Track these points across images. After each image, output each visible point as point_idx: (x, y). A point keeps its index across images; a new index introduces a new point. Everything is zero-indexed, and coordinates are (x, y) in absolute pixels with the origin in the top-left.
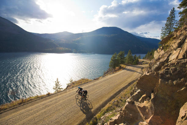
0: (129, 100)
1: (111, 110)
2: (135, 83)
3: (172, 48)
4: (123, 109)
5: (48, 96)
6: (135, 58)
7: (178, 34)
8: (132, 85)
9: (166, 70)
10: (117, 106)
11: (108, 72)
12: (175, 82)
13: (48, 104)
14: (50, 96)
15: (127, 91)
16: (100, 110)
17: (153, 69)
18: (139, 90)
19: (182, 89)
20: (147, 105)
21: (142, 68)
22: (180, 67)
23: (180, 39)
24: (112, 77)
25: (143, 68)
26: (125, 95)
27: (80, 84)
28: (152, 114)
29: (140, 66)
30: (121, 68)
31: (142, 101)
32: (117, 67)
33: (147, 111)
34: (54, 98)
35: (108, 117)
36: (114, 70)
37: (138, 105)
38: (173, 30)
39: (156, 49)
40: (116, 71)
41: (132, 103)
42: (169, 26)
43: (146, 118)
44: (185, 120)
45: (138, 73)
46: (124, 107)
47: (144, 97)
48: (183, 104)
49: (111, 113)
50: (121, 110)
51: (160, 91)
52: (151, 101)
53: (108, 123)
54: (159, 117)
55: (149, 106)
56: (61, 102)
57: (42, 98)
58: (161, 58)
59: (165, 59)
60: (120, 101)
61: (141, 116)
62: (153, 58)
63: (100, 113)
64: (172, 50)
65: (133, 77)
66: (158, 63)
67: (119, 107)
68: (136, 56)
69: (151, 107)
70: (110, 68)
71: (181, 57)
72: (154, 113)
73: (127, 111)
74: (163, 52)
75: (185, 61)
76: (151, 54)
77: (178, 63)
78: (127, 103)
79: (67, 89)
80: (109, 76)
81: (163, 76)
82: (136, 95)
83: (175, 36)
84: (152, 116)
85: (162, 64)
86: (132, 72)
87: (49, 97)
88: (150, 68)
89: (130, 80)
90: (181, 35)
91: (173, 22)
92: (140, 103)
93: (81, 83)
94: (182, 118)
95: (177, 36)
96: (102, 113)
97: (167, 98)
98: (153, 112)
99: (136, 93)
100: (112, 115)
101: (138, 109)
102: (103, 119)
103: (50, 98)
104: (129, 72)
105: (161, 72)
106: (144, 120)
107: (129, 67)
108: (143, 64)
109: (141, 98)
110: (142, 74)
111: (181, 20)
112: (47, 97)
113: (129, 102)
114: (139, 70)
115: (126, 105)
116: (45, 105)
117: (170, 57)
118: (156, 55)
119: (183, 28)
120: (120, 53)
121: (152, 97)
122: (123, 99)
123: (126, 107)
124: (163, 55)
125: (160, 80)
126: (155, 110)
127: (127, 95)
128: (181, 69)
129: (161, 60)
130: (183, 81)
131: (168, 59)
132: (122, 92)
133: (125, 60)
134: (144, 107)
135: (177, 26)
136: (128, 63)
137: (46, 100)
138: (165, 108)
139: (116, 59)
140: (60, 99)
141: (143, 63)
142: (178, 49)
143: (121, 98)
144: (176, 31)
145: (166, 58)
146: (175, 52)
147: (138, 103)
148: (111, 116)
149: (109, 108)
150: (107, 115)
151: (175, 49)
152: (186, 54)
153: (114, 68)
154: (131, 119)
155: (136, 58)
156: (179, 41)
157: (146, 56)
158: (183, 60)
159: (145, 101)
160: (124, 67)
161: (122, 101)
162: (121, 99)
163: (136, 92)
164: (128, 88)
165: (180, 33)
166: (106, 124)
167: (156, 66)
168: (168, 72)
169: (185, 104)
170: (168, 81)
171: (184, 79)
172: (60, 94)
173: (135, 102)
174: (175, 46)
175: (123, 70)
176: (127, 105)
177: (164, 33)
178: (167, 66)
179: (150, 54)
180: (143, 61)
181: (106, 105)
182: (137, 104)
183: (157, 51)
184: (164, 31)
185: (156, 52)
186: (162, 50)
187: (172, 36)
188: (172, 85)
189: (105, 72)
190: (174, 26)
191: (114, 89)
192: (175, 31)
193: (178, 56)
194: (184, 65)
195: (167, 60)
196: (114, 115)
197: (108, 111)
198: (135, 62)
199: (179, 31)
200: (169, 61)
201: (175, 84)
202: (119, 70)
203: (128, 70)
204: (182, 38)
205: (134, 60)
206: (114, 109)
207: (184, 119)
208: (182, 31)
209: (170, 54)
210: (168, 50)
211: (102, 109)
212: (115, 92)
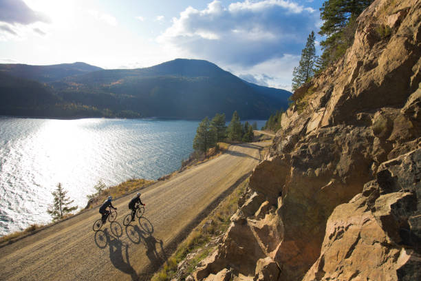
0: (235, 217)
1: (201, 244)
2: (248, 180)
3: (312, 108)
4: (225, 238)
5: (30, 233)
6: (246, 127)
7: (320, 81)
8: (241, 186)
9: (302, 148)
10: (213, 232)
11: (190, 160)
12: (317, 172)
13: (32, 255)
14: (39, 234)
15: (232, 199)
16: (175, 248)
17: (279, 149)
18: (255, 194)
19: (330, 183)
20: (270, 223)
21: (261, 149)
22: (325, 142)
23: (324, 92)
24: (201, 170)
25: (263, 148)
26: (229, 207)
27: (124, 192)
28: (281, 238)
29: (257, 144)
30: (219, 151)
31: (262, 216)
32: (210, 149)
33: (271, 234)
34: (52, 237)
35: (194, 262)
36: (204, 156)
37: (254, 225)
38: (312, 74)
39: (285, 111)
40: (208, 157)
41: (242, 223)
42: (305, 65)
43: (270, 250)
44: (336, 239)
45: (253, 160)
46: (227, 234)
47: (265, 206)
48: (332, 211)
49: (199, 250)
50: (221, 241)
51: (293, 191)
52: (278, 213)
53: (195, 274)
54: (293, 242)
55: (275, 225)
56: (71, 244)
57: (11, 243)
58: (294, 127)
59: (300, 130)
60: (219, 222)
61: (260, 247)
62: (280, 127)
63: (174, 255)
64: (311, 112)
65: (243, 168)
66: (288, 137)
67: (217, 234)
68: (247, 123)
69: (278, 226)
70: (195, 152)
71: (325, 123)
72: (285, 236)
73: (233, 242)
74: (296, 115)
75: (333, 131)
76: (276, 120)
77: (321, 135)
78: (233, 224)
79: (90, 208)
80: (193, 170)
81: (297, 161)
82: (250, 203)
83: (315, 86)
84: (280, 244)
85: (296, 138)
86: (242, 158)
87: (33, 237)
88: (275, 147)
89: (237, 175)
90: (324, 83)
91: (312, 60)
92: (258, 220)
93: (127, 190)
94: (330, 238)
95: (319, 85)
96: (181, 254)
97: (305, 203)
98: (282, 236)
99: (250, 200)
100: (201, 254)
101: (255, 233)
102: (183, 268)
103: (38, 239)
104: (235, 157)
105: (293, 154)
106: (266, 254)
107: (234, 148)
108: (262, 140)
109: (260, 210)
110: (260, 161)
111: (324, 57)
112: (28, 239)
113: (236, 222)
114: (255, 153)
115: (230, 228)
116: (22, 260)
117: (309, 125)
118: (285, 122)
119: (327, 71)
120: (216, 119)
121: (280, 205)
122: (224, 217)
123: (230, 234)
124: (297, 121)
125: (292, 169)
126: (286, 231)
127: (232, 206)
128: (327, 146)
129: (294, 131)
130: (331, 168)
131: (305, 129)
132: (222, 202)
133: (227, 133)
134: (266, 226)
135: (318, 67)
136: (233, 140)
137: (24, 245)
138: (302, 224)
139: (208, 130)
140: (68, 237)
141: (262, 138)
142: (321, 110)
143: (221, 214)
144: (317, 76)
145: (302, 127)
146: (316, 115)
147: (255, 221)
148: (201, 257)
149: (195, 239)
150: (191, 256)
151: (317, 111)
152: (334, 117)
153: (205, 150)
154: (242, 255)
155: (249, 129)
156: (321, 95)
157: (267, 123)
158: (329, 128)
159: (267, 216)
160: (226, 147)
161: (222, 220)
162: (222, 217)
163: (249, 197)
164: (234, 192)
165: (323, 80)
166: (189, 277)
167: (285, 142)
168: (305, 152)
169: (335, 210)
170: (305, 169)
171: (332, 165)
172: (69, 225)
173: (248, 219)
174: (316, 103)
175: (223, 153)
176: (232, 227)
177: (297, 78)
178: (304, 141)
179: (274, 119)
180: (262, 135)
181: (188, 234)
182: (252, 223)
183: (287, 114)
184: (297, 74)
185: (284, 114)
186: (294, 112)
187: (311, 84)
188: (313, 178)
189: (185, 161)
190: (314, 67)
191: (205, 197)
192: (315, 76)
193: (321, 122)
194: (331, 138)
195: (304, 132)
196: (207, 254)
197: (192, 247)
198: (246, 137)
199: (321, 77)
200: (307, 132)
201: (317, 175)
202: (216, 155)
203: (234, 153)
204: (326, 89)
205: (244, 134)
206: (207, 240)
207: (334, 238)
208: (326, 76)
209: (309, 119)
210: (305, 111)
211: (180, 246)
212: (207, 204)
